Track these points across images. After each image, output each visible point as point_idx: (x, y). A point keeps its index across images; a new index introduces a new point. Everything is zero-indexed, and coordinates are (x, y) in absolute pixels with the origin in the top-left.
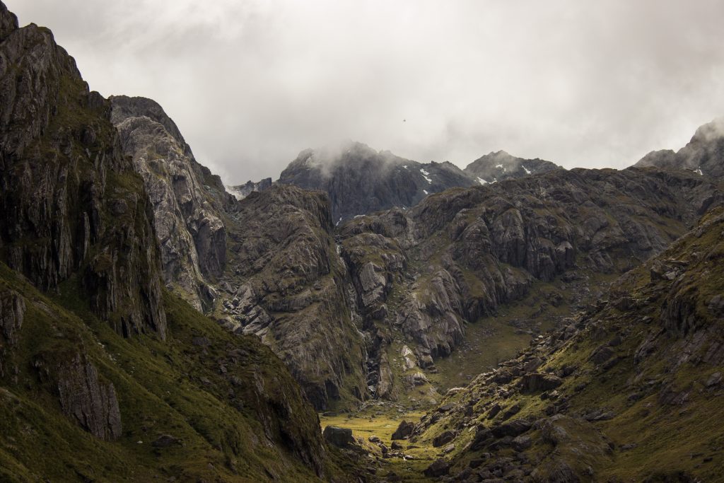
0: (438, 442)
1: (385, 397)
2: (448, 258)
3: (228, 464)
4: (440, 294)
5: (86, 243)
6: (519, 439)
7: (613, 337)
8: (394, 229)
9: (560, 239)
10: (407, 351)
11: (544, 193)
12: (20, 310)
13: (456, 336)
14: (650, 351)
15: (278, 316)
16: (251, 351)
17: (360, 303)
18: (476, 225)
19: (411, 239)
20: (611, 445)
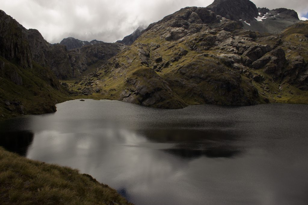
0: (81, 84)
1: (75, 77)
2: (85, 56)
3: (41, 89)
4: (84, 61)
5: (17, 53)
6: (92, 84)
7: (107, 68)
8: (77, 51)
9: (103, 53)
10: (79, 70)
11: (100, 46)
12: (3, 64)
13: (86, 68)
14: (113, 70)
15: (58, 65)
16: (47, 71)
17: (71, 63)
18: (90, 51)
19: (79, 53)
20: (105, 85)
